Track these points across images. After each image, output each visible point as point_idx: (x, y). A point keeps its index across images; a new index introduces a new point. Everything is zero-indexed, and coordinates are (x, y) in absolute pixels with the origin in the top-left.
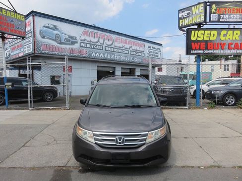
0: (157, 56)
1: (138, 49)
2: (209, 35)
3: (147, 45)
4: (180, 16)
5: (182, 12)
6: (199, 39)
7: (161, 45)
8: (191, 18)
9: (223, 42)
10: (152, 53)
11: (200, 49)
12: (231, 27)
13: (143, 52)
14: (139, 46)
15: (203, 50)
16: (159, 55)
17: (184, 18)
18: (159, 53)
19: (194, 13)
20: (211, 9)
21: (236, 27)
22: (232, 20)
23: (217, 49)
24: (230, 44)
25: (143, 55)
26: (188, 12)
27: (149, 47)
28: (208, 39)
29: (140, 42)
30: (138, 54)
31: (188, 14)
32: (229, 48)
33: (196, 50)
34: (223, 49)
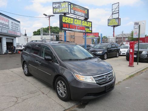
0: (18, 29)
1: (4, 23)
2: (70, 21)
3: (11, 21)
4: (54, 6)
5: (55, 4)
6: (66, 22)
7: (19, 22)
8: (61, 9)
9: (75, 25)
10: (14, 27)
11: (66, 28)
12: (77, 18)
13: (8, 26)
14: (5, 21)
15: (68, 28)
16: (19, 29)
17: (56, 8)
18: (19, 27)
19: (62, 7)
20: (71, 7)
21: (79, 18)
22: (79, 15)
23: (73, 28)
24: (78, 27)
25: (8, 28)
26: (59, 5)
27: (12, 22)
28: (70, 22)
29: (5, 18)
30: (4, 27)
31: (59, 6)
32: (78, 29)
33: (65, 27)
34: (75, 29)
